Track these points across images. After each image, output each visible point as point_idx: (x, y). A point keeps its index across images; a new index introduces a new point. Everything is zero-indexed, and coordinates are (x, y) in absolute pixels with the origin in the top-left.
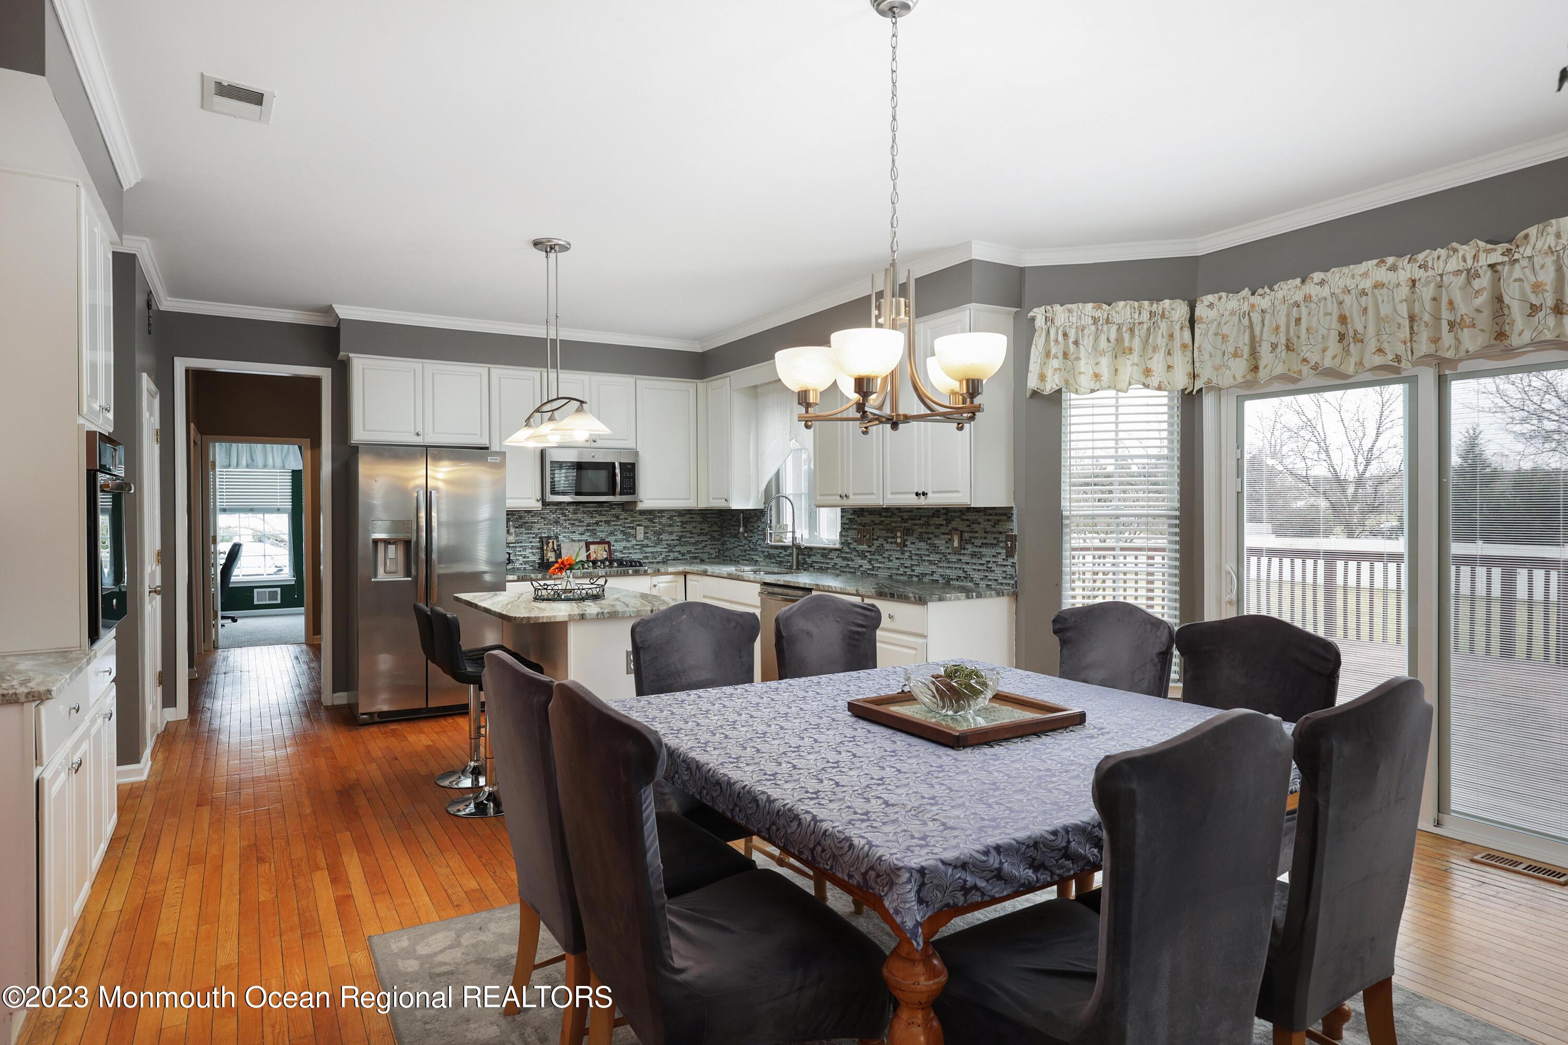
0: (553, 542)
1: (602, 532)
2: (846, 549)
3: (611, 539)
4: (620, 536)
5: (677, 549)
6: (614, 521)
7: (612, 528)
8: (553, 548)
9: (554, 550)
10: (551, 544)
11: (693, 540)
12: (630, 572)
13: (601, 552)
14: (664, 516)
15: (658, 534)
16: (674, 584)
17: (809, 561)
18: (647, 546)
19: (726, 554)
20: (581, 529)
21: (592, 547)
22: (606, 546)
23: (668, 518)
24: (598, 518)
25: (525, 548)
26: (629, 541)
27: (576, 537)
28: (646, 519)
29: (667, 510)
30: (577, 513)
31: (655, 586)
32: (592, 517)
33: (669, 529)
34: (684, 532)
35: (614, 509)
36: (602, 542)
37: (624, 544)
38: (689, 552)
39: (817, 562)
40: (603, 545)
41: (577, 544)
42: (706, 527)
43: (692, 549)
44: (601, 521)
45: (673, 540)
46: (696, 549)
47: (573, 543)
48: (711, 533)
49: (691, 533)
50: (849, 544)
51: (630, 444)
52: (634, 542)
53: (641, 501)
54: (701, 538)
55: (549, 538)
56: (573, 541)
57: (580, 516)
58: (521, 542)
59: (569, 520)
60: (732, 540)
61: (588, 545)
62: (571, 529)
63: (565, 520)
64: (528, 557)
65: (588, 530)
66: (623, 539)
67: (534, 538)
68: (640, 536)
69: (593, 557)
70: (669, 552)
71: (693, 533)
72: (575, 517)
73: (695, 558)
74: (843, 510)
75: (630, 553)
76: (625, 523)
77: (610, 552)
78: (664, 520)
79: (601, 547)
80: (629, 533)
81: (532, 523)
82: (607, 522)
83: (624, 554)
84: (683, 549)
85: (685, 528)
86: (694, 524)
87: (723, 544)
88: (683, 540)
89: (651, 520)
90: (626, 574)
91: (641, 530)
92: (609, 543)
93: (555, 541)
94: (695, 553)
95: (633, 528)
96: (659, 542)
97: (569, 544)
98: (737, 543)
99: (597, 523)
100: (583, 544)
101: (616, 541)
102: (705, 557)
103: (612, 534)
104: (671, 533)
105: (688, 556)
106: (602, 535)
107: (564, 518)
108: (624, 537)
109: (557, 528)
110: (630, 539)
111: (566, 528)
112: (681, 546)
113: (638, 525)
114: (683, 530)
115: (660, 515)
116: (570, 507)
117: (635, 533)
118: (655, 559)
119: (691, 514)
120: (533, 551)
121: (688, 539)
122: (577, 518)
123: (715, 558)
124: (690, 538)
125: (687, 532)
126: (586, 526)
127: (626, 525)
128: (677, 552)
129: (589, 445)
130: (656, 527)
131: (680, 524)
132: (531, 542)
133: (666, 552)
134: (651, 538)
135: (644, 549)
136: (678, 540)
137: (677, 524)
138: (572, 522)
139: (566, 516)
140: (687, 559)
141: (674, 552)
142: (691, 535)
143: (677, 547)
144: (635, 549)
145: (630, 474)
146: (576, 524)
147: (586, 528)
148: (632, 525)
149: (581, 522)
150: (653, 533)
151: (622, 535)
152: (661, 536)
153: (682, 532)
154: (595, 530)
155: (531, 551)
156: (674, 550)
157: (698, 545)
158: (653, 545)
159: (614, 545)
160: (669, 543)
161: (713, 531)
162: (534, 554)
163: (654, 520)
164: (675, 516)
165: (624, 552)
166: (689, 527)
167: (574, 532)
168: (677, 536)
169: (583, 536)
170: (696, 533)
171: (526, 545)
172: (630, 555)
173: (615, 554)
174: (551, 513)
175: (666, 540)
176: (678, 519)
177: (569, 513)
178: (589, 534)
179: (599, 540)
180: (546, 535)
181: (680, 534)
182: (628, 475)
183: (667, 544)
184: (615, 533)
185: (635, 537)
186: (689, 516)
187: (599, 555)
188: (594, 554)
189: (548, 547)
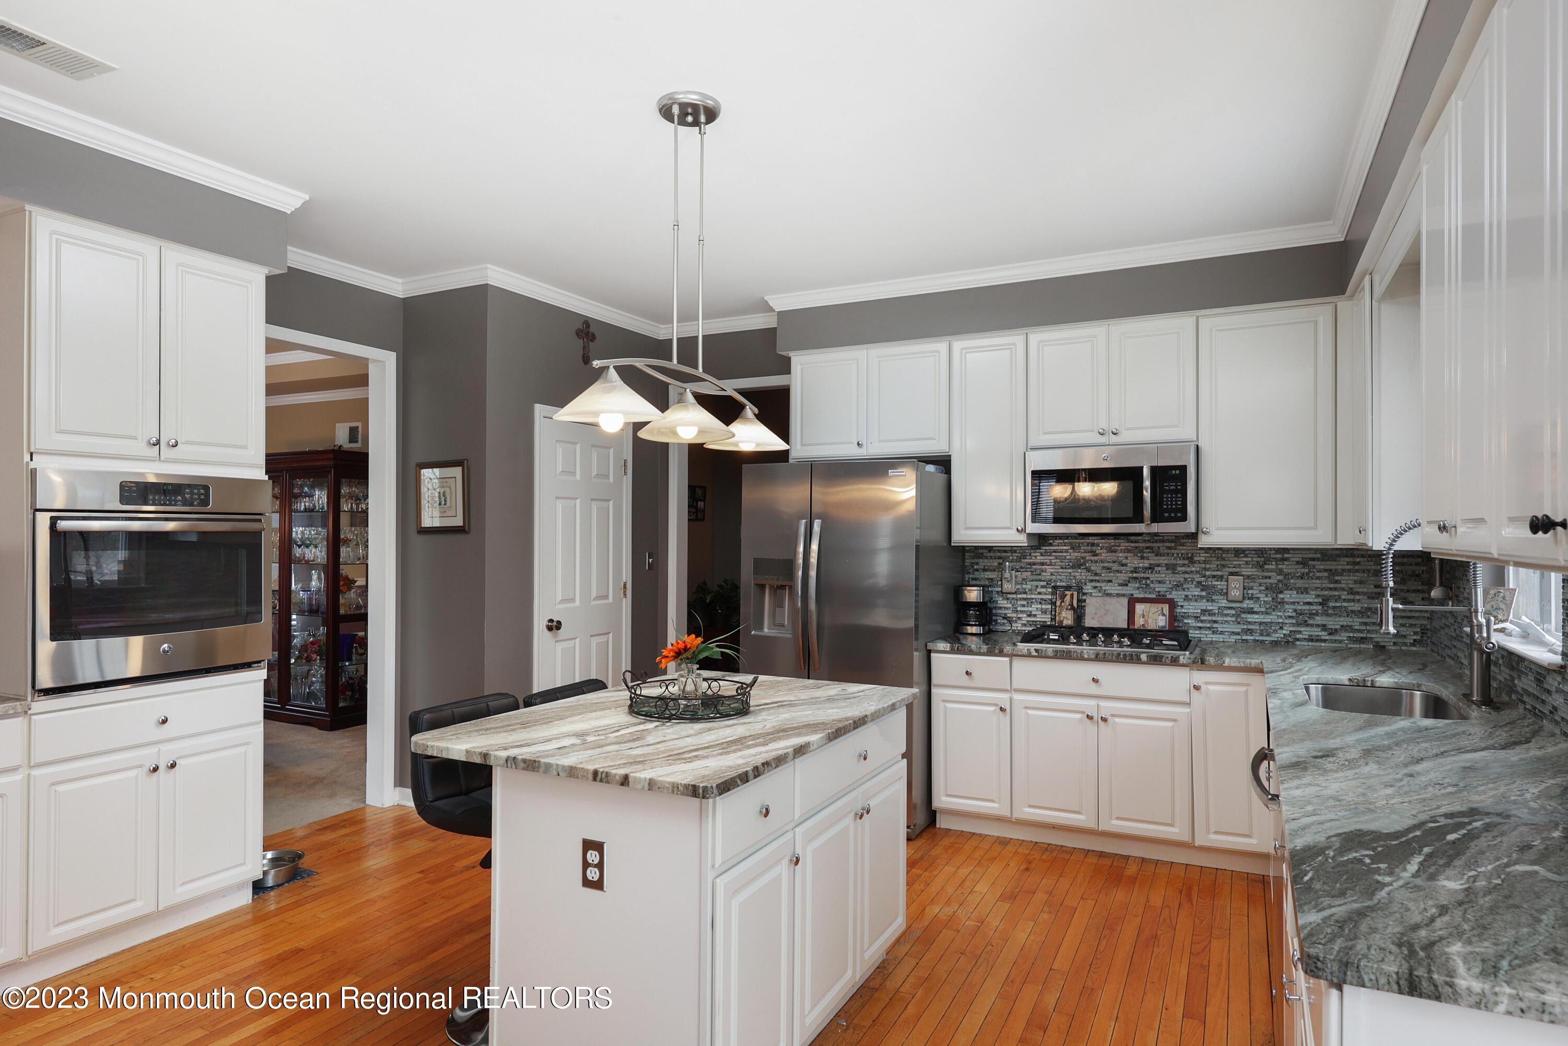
0: (1072, 595)
1: (1160, 582)
3: (1177, 595)
4: (1197, 592)
5: (1319, 620)
6: (1184, 565)
7: (1180, 578)
8: (1072, 605)
9: (1073, 608)
10: (1068, 598)
11: (1357, 607)
12: (1144, 657)
13: (1155, 617)
14: (1285, 559)
15: (1274, 590)
16: (1243, 689)
17: (1519, 685)
18: (1251, 611)
20: (1123, 577)
21: (1140, 608)
22: (1166, 607)
23: (1298, 563)
24: (1154, 560)
25: (1030, 602)
26: (1213, 601)
27: (1113, 589)
28: (1248, 563)
30: (1115, 551)
31: (1197, 688)
32: (1142, 558)
33: (1300, 583)
34: (1335, 589)
35: (1180, 546)
36: (1160, 599)
37: (1204, 605)
38: (1346, 628)
39: (1529, 694)
40: (1160, 606)
41: (1114, 600)
43: (1356, 622)
44: (1158, 565)
45: (1309, 603)
46: (1365, 624)
47: (1108, 599)
49: (1351, 592)
51: (1186, 433)
52: (1224, 603)
53: (1205, 533)
55: (1068, 588)
56: (1108, 595)
57: (1121, 555)
58: (1025, 593)
59: (1102, 561)
61: (1132, 602)
62: (1105, 575)
63: (1096, 562)
64: (1035, 616)
65: (1135, 578)
66: (1202, 597)
67: (1043, 587)
68: (1235, 593)
69: (1139, 622)
70: (1298, 625)
71: (1358, 593)
72: (1112, 557)
73: (1362, 640)
75: (1215, 622)
76: (1205, 569)
77: (1173, 617)
78: (1288, 567)
79: (1154, 608)
80: (1214, 586)
81: (1042, 564)
82: (1171, 568)
83: (1202, 621)
84: (1334, 622)
85: (1336, 582)
88: (1332, 604)
89: (1261, 566)
91: (1236, 584)
92: (1172, 604)
93: (1075, 594)
94: (1359, 631)
95: (1221, 578)
96: (1279, 604)
97: (1100, 600)
99: (1151, 568)
100: (1125, 601)
101: (1186, 598)
103: (1178, 586)
104: (1305, 591)
105: (1344, 636)
106: (1161, 588)
107: (1092, 558)
108: (1204, 594)
109: (1081, 574)
110: (1214, 597)
111: (1096, 574)
112: (1328, 615)
113: (1232, 574)
114: (1332, 586)
115: (1279, 556)
116: (1103, 541)
117: (1225, 587)
118: (1268, 635)
119: (1352, 556)
120: (1044, 607)
121: (1345, 604)
122: (1115, 559)
123: (1413, 645)
124: (1349, 601)
125: (1343, 589)
126: (1132, 572)
127: (1208, 573)
128: (1318, 626)
129: (1103, 440)
130: (1270, 578)
131: (1326, 574)
132: (1040, 593)
133: (1293, 625)
134: (1258, 598)
135: (1243, 616)
136: (1320, 604)
137: (1318, 574)
138: (1106, 565)
139: (1097, 555)
140: (1341, 642)
141: (1312, 625)
142: (1351, 597)
143: (1318, 618)
144: (1226, 615)
145: (1176, 486)
146: (1114, 568)
147: (1131, 575)
148: (1219, 573)
149: (1123, 565)
150: (1263, 588)
151: (1199, 590)
152: (1281, 596)
153: (1331, 589)
154: (1148, 578)
155: (1039, 606)
156: (1311, 622)
157: (1368, 617)
158: (1263, 610)
159: (1182, 606)
160: (1299, 607)
161: (1408, 591)
162: (1044, 612)
163: (1266, 567)
164: (1313, 559)
165: (1203, 618)
166: (1347, 581)
167: (1110, 581)
168: (1319, 596)
169: (1125, 588)
170: (1364, 594)
171: (1033, 596)
172: (1215, 625)
173: (1185, 621)
174: (1071, 551)
175: (1294, 603)
176: (1320, 565)
177: (1101, 551)
178: (1137, 585)
179: (1153, 596)
180: (1064, 584)
181: (1326, 593)
182: (1172, 488)
183: (1295, 610)
184: (1185, 586)
185: (1226, 594)
186: (1347, 559)
187: (1150, 621)
188: (1142, 619)
189: (1063, 601)
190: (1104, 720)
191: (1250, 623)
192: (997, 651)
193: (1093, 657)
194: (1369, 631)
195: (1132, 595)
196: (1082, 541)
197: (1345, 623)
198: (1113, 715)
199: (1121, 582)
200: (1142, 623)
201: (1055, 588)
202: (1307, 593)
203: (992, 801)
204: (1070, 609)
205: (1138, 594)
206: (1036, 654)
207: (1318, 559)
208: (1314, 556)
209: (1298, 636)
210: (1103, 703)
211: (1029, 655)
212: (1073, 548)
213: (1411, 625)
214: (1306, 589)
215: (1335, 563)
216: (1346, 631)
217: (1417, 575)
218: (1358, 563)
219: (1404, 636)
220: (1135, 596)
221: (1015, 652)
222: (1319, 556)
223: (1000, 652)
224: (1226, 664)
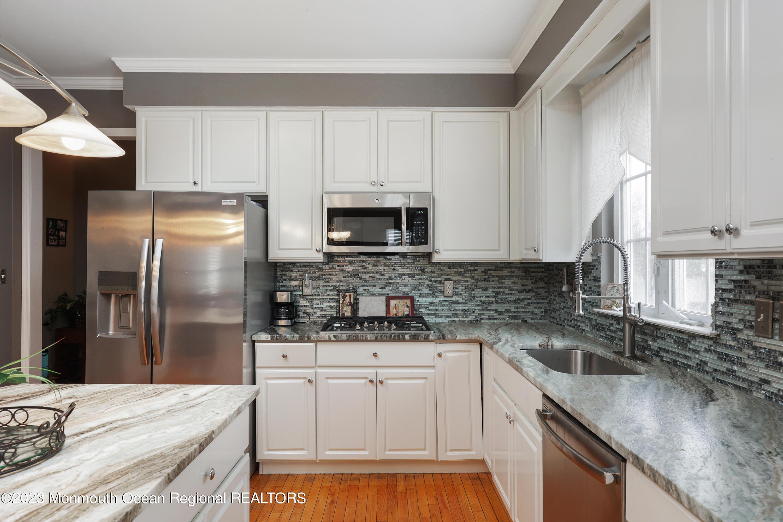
0: (350, 296)
1: (405, 286)
2: (727, 339)
3: (415, 294)
4: (426, 291)
5: (494, 306)
6: (419, 274)
7: (417, 283)
9: (351, 304)
10: (348, 298)
11: (512, 298)
12: (407, 337)
13: (403, 308)
14: (476, 270)
15: (470, 289)
16: (467, 354)
17: (654, 345)
18: (457, 303)
19: (553, 315)
20: (382, 283)
22: (409, 301)
23: (482, 272)
24: (401, 271)
25: (322, 301)
26: (436, 297)
27: (376, 290)
28: (456, 272)
29: (480, 263)
30: (377, 266)
31: (440, 355)
32: (394, 270)
33: (484, 284)
34: (502, 288)
35: (419, 261)
36: (405, 297)
37: (430, 299)
38: (508, 311)
39: (668, 352)
40: (405, 301)
41: (377, 298)
42: (528, 282)
43: (512, 307)
44: (404, 275)
45: (488, 297)
46: (517, 308)
47: (373, 298)
48: (535, 290)
49: (510, 289)
50: (734, 331)
51: (427, 188)
52: (442, 298)
53: (437, 253)
54: (522, 296)
55: (347, 291)
56: (373, 295)
57: (381, 268)
58: (319, 295)
59: (369, 272)
60: (559, 300)
61: (389, 299)
62: (371, 282)
63: (365, 273)
64: (325, 310)
65: (390, 283)
66: (429, 295)
67: (331, 290)
68: (449, 291)
69: (393, 312)
70: (483, 310)
71: (513, 290)
72: (376, 269)
73: (516, 318)
74: (719, 264)
75: (437, 310)
76: (431, 277)
77: (413, 308)
78: (477, 275)
79: (402, 302)
80: (436, 287)
81: (330, 275)
82: (412, 276)
83: (430, 310)
84: (501, 308)
85: (503, 283)
86: (513, 280)
87: (550, 303)
88: (500, 297)
89: (462, 274)
90: (400, 339)
91: (449, 286)
92: (412, 299)
93: (352, 294)
95: (440, 282)
96: (472, 298)
97: (368, 298)
98: (563, 304)
99: (399, 276)
100: (384, 298)
101: (421, 296)
102: (528, 317)
103: (416, 288)
104: (486, 289)
105: (506, 315)
106: (406, 289)
107: (363, 270)
108: (431, 292)
109: (355, 282)
110: (437, 294)
111: (365, 281)
112: (498, 303)
113: (447, 279)
114: (500, 285)
115: (472, 268)
116: (370, 259)
117: (443, 288)
118: (466, 317)
119: (510, 267)
120: (331, 304)
121: (507, 296)
122: (377, 271)
123: (540, 319)
124: (509, 294)
125: (506, 288)
126: (388, 279)
127: (433, 279)
128: (493, 310)
129: (374, 189)
130: (467, 281)
131: (497, 279)
132: (329, 295)
133: (480, 310)
134: (461, 294)
135: (453, 305)
136: (494, 297)
137: (493, 279)
138: (371, 275)
139: (365, 268)
140: (505, 319)
141: (490, 310)
142: (510, 292)
143: (493, 305)
144: (443, 305)
145: (421, 221)
146: (377, 277)
147: (387, 281)
148: (439, 279)
149: (382, 275)
150: (464, 288)
151: (428, 290)
152: (473, 292)
153: (499, 288)
154: (398, 283)
155: (328, 304)
156: (489, 308)
157: (519, 303)
158: (464, 301)
159: (418, 301)
160: (483, 299)
161: (538, 288)
162: (331, 307)
163: (466, 275)
164: (490, 270)
165: (430, 308)
166: (508, 282)
167: (374, 286)
168: (493, 292)
169: (384, 290)
170: (516, 290)
171: (324, 297)
172: (437, 312)
173: (420, 310)
174: (349, 266)
175: (480, 297)
176: (494, 273)
177: (369, 266)
178: (391, 288)
179: (401, 295)
180: (345, 288)
181: (497, 290)
182: (418, 222)
183: (481, 301)
184: (420, 288)
185: (443, 292)
186: (508, 270)
187: (400, 311)
188: (394, 310)
189: (344, 300)
190: (381, 382)
191: (456, 310)
192: (306, 339)
193: (374, 339)
194: (519, 312)
195: (388, 294)
196: (356, 259)
197: (507, 308)
198: (386, 379)
199: (381, 286)
200: (395, 313)
201: (339, 291)
202: (487, 290)
203: (303, 449)
204: (349, 305)
205: (391, 294)
206: (334, 339)
207: (492, 270)
208: (490, 268)
209: (483, 317)
210: (380, 371)
211: (329, 340)
212: (350, 264)
213: (540, 308)
214: (487, 288)
215: (501, 272)
216: (507, 312)
217: (542, 279)
218: (513, 272)
219: (536, 314)
220: (390, 295)
221: (319, 339)
222: (493, 268)
223: (308, 339)
224: (458, 339)
